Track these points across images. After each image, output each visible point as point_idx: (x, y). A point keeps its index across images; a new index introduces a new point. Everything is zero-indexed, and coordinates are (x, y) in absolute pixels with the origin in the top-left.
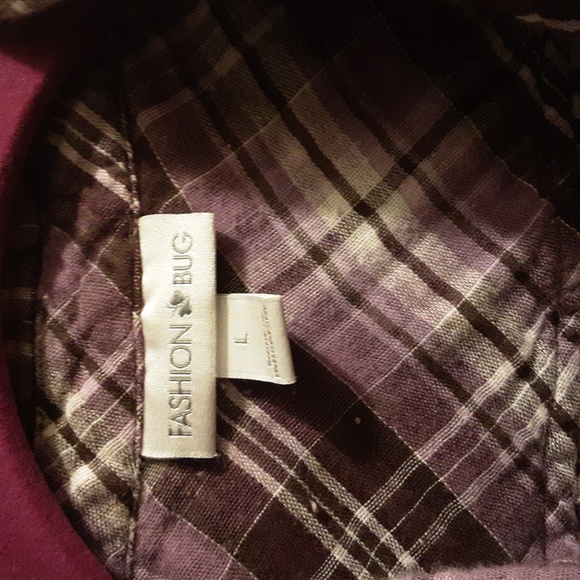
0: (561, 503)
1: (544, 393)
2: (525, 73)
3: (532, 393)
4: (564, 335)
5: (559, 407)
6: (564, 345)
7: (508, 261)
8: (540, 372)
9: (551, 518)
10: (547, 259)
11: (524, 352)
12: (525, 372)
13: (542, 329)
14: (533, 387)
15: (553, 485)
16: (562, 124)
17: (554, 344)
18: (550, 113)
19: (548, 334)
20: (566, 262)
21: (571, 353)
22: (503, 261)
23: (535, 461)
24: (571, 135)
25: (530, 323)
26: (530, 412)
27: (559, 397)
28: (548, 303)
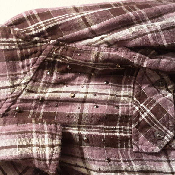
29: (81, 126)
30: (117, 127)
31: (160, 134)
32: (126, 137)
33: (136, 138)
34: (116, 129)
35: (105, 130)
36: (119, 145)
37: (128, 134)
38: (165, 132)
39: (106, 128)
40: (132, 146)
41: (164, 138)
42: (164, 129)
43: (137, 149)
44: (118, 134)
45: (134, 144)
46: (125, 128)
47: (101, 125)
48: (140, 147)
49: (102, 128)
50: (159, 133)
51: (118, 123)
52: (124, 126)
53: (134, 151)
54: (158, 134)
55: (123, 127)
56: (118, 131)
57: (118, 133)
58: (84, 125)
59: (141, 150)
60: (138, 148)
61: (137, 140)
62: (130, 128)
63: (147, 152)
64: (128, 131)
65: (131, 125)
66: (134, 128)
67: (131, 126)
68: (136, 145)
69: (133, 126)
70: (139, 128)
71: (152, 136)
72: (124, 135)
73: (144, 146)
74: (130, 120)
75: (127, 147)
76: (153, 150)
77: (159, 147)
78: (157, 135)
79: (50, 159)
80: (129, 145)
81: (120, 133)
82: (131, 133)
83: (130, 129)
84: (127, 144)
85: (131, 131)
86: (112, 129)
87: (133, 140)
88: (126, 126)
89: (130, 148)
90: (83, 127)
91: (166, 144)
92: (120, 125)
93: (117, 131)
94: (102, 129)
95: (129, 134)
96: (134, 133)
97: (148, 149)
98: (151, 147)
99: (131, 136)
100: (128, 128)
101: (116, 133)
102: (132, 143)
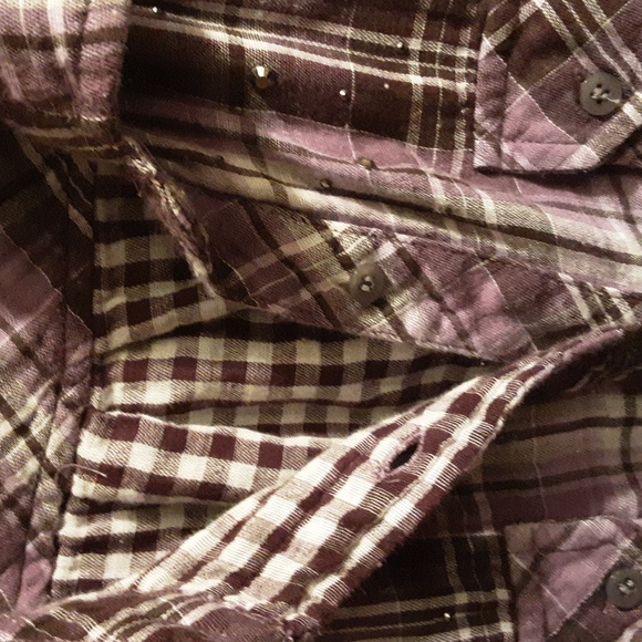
0: (42, 535)
1: (37, 449)
2: (51, 178)
3: (26, 448)
4: (63, 403)
5: (48, 461)
6: (61, 411)
7: (16, 339)
8: (35, 431)
9: (30, 547)
10: (51, 340)
11: (22, 415)
12: (22, 430)
13: (45, 396)
14: (28, 443)
15: (35, 521)
16: (82, 223)
17: (52, 409)
18: (74, 213)
19: (47, 402)
20: (69, 344)
21: (64, 418)
22: (12, 340)
23: (23, 501)
24: (90, 235)
25: (33, 390)
26: (22, 462)
27: (49, 452)
28: (51, 375)
29: (242, 13)
30: (415, 44)
31: (607, 92)
32: (451, 95)
33: (493, 104)
34: (405, 53)
35: (356, 53)
36: (414, 128)
37: (458, 84)
38: (627, 80)
39: (362, 42)
40: (470, 143)
41: (618, 109)
42: (625, 66)
43: (494, 155)
44: (416, 80)
45: (481, 133)
46: (449, 52)
47: (337, 22)
48: (506, 148)
49: (342, 41)
50: (599, 86)
51: (420, 26)
52: (444, 41)
53: (478, 162)
54: (598, 91)
55: (440, 44)
56: (414, 63)
57: (416, 73)
58: (259, 15)
59: (513, 162)
60: (499, 151)
61: (498, 114)
62: (473, 54)
63: (535, 169)
64: (463, 70)
65: (480, 40)
66: (490, 55)
67: (476, 45)
68: (490, 138)
69: (487, 44)
70: (516, 55)
71: (569, 97)
72: (440, 82)
73: (527, 146)
74: (478, 14)
75: (448, 145)
76: (564, 159)
77: (594, 147)
78: (592, 94)
79: (72, 36)
80: (461, 137)
81: (424, 72)
82: (472, 79)
83: (472, 63)
84: (450, 131)
85: (472, 71)
86: (390, 51)
87: (478, 112)
88: (456, 43)
89: (460, 152)
90: (251, 23)
91: (626, 135)
92: (427, 37)
93: (411, 63)
94: (343, 45)
95: (462, 86)
96: (487, 77)
97: (543, 155)
98: (560, 146)
99: (474, 94)
100: (464, 53)
101: (407, 72)
102: (471, 127)
